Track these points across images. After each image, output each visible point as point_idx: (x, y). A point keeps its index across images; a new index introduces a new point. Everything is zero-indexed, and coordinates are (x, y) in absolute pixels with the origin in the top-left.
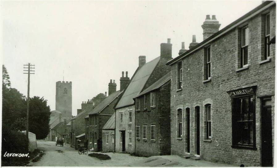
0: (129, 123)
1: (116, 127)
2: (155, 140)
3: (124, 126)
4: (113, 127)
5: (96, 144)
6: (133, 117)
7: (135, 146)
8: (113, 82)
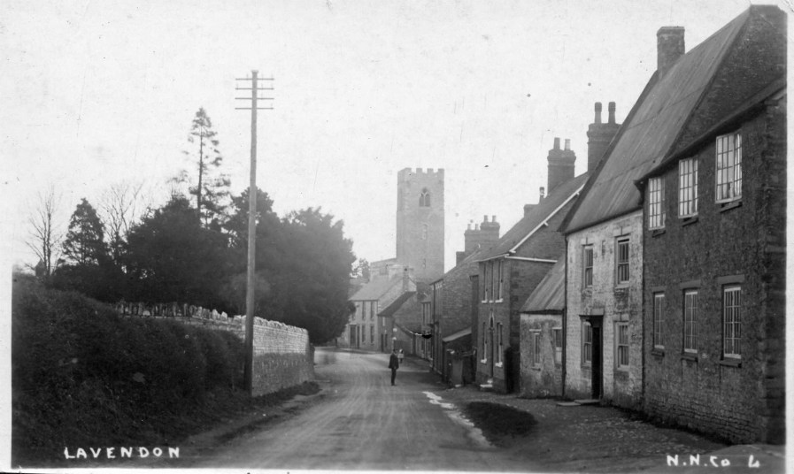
0: (619, 287)
1: (570, 305)
2: (738, 356)
3: (596, 297)
4: (556, 303)
5: (500, 364)
6: (636, 262)
7: (643, 380)
8: (562, 147)
